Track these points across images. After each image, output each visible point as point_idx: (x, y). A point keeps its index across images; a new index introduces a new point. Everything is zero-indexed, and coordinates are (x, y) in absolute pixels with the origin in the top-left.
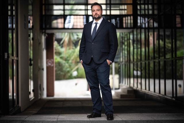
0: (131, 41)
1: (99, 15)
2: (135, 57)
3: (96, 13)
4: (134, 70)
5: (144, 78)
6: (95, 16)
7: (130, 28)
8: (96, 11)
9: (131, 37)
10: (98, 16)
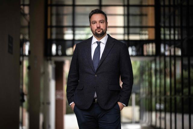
0: (153, 72)
1: (103, 29)
2: (158, 89)
3: (98, 26)
4: (156, 103)
5: (168, 112)
6: (97, 31)
7: (152, 56)
8: (98, 23)
9: (153, 66)
10: (101, 31)
